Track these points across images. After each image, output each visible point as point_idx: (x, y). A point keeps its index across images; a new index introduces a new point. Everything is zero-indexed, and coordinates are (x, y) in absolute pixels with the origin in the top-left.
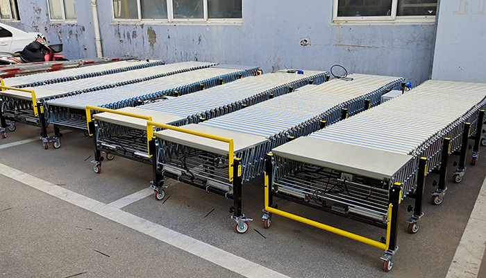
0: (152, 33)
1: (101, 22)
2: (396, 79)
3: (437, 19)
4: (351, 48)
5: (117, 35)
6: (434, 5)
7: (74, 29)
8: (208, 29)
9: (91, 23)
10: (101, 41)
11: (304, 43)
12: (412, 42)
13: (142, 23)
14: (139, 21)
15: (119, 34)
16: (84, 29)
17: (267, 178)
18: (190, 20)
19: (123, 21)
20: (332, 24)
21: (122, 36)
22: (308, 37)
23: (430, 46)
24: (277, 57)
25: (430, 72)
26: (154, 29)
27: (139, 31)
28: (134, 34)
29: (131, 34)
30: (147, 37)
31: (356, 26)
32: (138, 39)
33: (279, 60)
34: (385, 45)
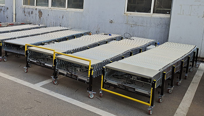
0: (40, 12)
1: (17, 6)
2: (153, 40)
3: (171, 16)
4: (132, 25)
5: (24, 12)
6: (169, 9)
7: (3, 8)
8: (67, 13)
9: (12, 7)
10: (16, 14)
11: (111, 22)
12: (160, 25)
13: (36, 8)
14: (35, 7)
15: (25, 12)
16: (8, 9)
17: (102, 76)
18: (59, 8)
19: (27, 6)
20: (124, 15)
21: (26, 13)
22: (113, 19)
23: (168, 27)
24: (98, 27)
25: (168, 38)
26: (41, 11)
27: (34, 11)
28: (32, 13)
29: (30, 12)
30: (38, 14)
31: (135, 16)
32: (34, 15)
33: (99, 28)
34: (148, 25)
